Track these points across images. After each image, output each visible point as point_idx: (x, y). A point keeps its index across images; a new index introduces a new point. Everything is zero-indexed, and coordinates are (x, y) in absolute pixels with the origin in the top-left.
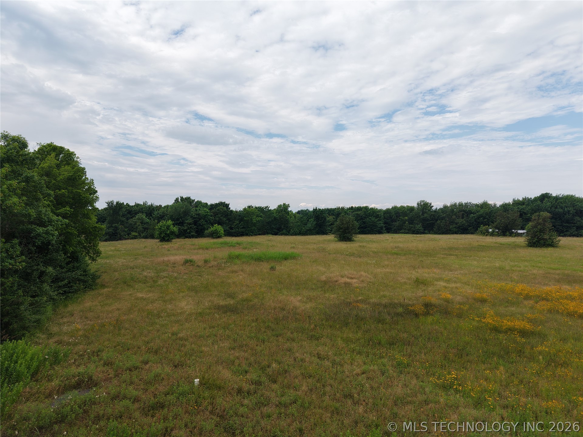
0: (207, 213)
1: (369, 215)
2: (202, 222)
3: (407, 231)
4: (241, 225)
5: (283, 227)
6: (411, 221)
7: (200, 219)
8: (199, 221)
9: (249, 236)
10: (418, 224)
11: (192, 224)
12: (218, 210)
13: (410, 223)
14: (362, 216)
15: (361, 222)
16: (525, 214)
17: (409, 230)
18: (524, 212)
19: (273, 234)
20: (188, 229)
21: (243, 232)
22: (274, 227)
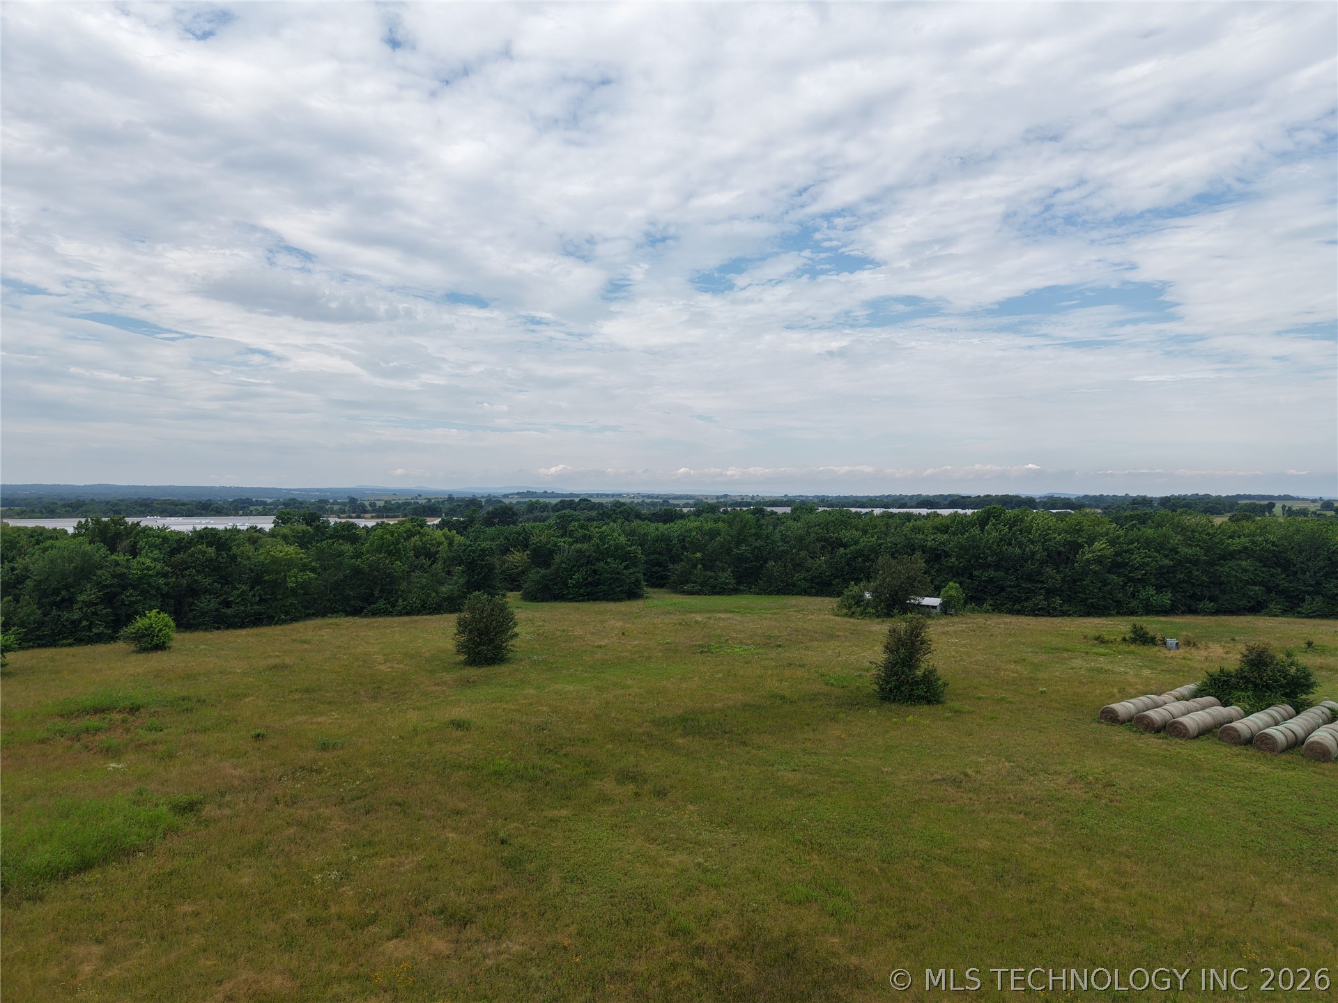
0: (145, 571)
1: (607, 553)
2: (131, 595)
3: (698, 587)
4: (254, 596)
5: (376, 593)
6: (709, 563)
7: (125, 589)
8: (122, 593)
9: (276, 623)
10: (723, 570)
11: (96, 604)
12: (192, 555)
13: (705, 568)
14: (589, 557)
15: (586, 571)
16: (947, 555)
17: (702, 585)
18: (944, 551)
19: (348, 614)
20: (85, 617)
21: (260, 614)
22: (351, 593)
